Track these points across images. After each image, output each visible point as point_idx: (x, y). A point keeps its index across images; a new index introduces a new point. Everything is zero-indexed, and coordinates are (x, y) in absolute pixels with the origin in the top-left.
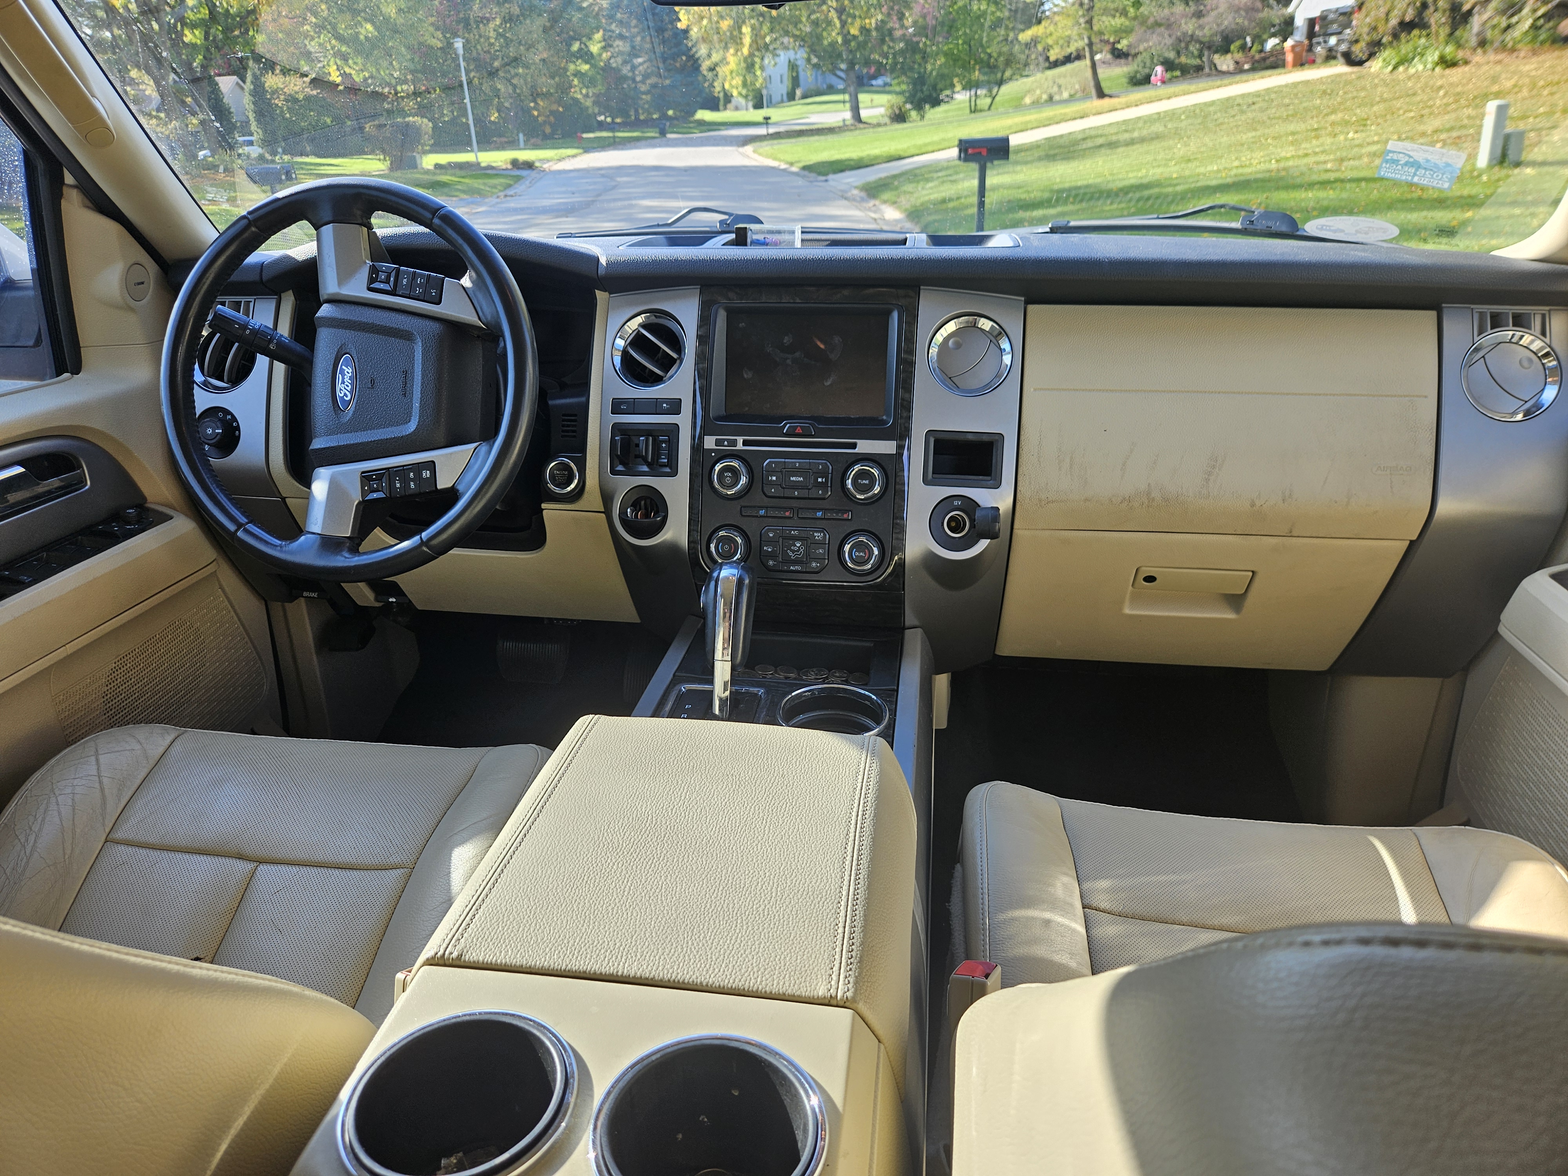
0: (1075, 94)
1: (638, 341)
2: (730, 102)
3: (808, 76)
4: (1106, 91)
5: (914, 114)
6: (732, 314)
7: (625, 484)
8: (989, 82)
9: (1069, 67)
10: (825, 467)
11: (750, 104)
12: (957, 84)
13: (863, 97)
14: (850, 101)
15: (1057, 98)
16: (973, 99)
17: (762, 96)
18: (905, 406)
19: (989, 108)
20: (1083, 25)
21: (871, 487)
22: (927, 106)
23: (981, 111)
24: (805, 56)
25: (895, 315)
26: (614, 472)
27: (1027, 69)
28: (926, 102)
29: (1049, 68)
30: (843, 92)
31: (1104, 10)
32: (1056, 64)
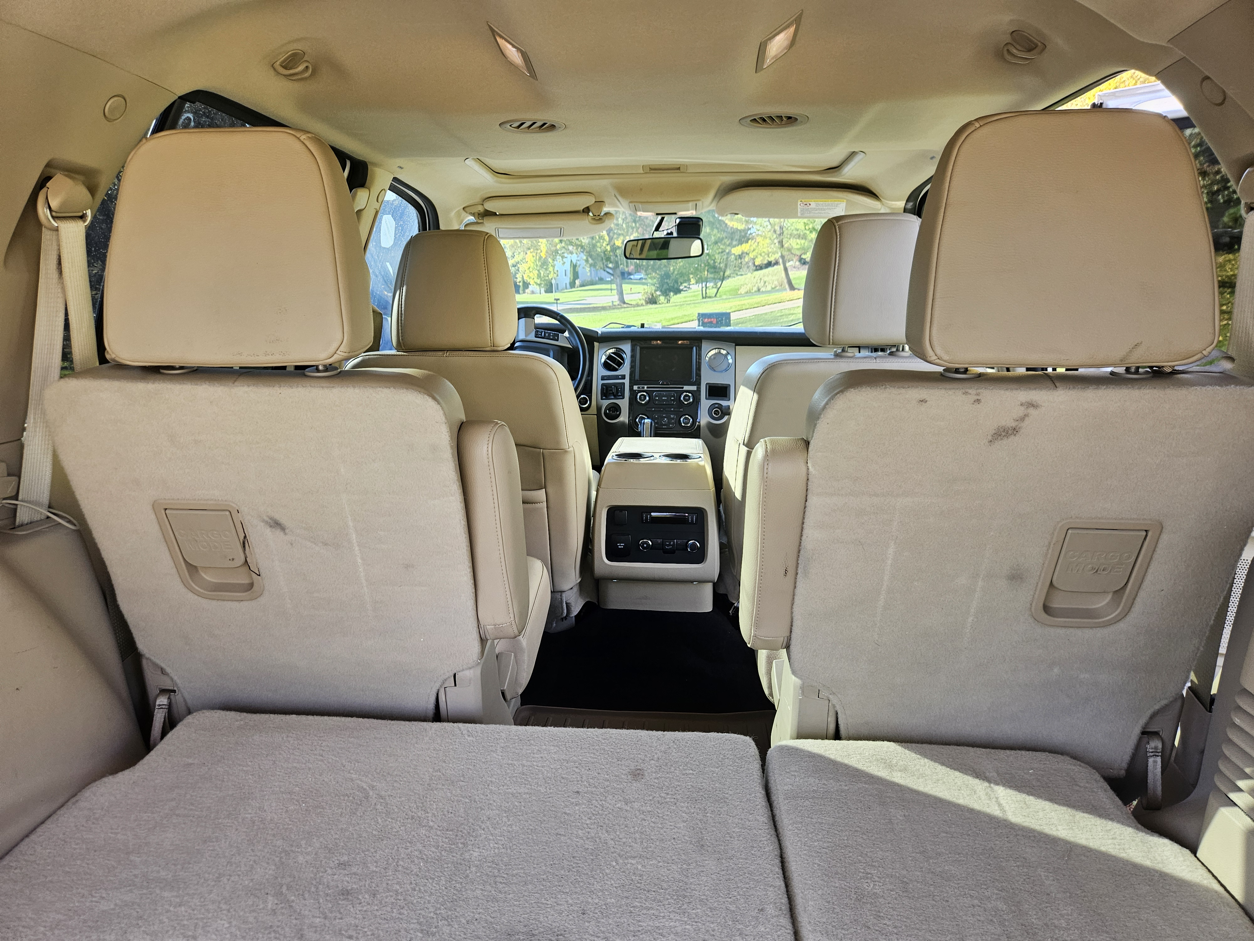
0: (775, 287)
1: (610, 357)
2: (528, 288)
3: (586, 271)
4: (796, 286)
5: (662, 298)
6: (641, 348)
7: (605, 403)
8: (714, 279)
9: (770, 269)
10: (674, 394)
11: (543, 290)
12: (692, 280)
13: (626, 287)
14: (617, 289)
15: (763, 289)
16: (704, 289)
17: (552, 284)
18: (699, 375)
19: (716, 295)
20: (777, 244)
21: (689, 399)
22: (672, 294)
23: (710, 297)
24: (585, 258)
25: (694, 348)
26: (602, 399)
27: (741, 270)
28: (670, 291)
29: (757, 270)
30: (611, 282)
31: (791, 235)
32: (760, 268)
